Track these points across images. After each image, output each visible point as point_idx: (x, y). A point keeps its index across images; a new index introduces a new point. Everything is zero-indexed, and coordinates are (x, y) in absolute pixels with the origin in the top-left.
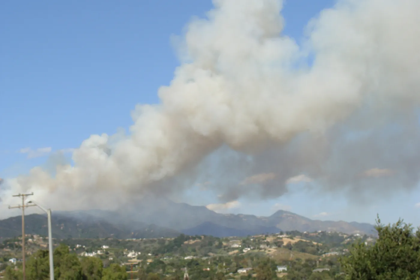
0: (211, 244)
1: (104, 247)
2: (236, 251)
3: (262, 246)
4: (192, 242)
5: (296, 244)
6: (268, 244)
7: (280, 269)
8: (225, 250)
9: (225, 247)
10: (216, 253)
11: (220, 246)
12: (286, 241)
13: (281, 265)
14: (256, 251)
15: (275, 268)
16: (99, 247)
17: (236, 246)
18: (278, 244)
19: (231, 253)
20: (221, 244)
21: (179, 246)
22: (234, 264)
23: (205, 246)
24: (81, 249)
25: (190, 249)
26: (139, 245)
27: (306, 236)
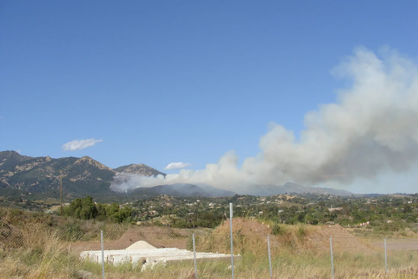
0: (251, 199)
1: (198, 201)
2: (263, 203)
3: (276, 200)
4: (241, 198)
5: (293, 199)
6: (279, 199)
7: (280, 211)
8: (258, 202)
9: (258, 200)
10: (253, 204)
11: (255, 200)
12: (288, 198)
13: (280, 209)
14: (273, 202)
15: (277, 211)
16: (195, 201)
17: (263, 200)
18: (284, 199)
19: (261, 204)
20: (256, 199)
21: (235, 200)
22: (257, 209)
23: (248, 200)
24: (187, 202)
25: (240, 202)
26: (216, 200)
27: (300, 195)
